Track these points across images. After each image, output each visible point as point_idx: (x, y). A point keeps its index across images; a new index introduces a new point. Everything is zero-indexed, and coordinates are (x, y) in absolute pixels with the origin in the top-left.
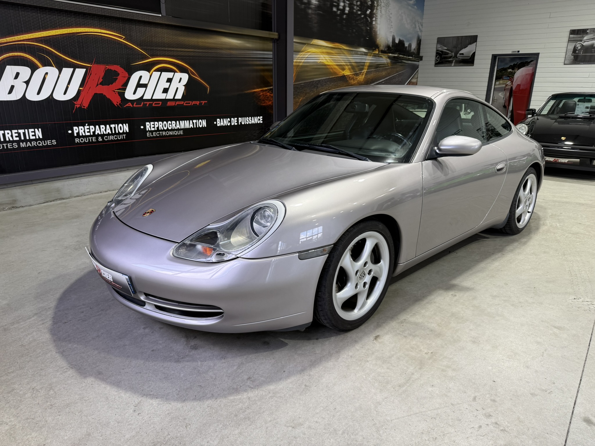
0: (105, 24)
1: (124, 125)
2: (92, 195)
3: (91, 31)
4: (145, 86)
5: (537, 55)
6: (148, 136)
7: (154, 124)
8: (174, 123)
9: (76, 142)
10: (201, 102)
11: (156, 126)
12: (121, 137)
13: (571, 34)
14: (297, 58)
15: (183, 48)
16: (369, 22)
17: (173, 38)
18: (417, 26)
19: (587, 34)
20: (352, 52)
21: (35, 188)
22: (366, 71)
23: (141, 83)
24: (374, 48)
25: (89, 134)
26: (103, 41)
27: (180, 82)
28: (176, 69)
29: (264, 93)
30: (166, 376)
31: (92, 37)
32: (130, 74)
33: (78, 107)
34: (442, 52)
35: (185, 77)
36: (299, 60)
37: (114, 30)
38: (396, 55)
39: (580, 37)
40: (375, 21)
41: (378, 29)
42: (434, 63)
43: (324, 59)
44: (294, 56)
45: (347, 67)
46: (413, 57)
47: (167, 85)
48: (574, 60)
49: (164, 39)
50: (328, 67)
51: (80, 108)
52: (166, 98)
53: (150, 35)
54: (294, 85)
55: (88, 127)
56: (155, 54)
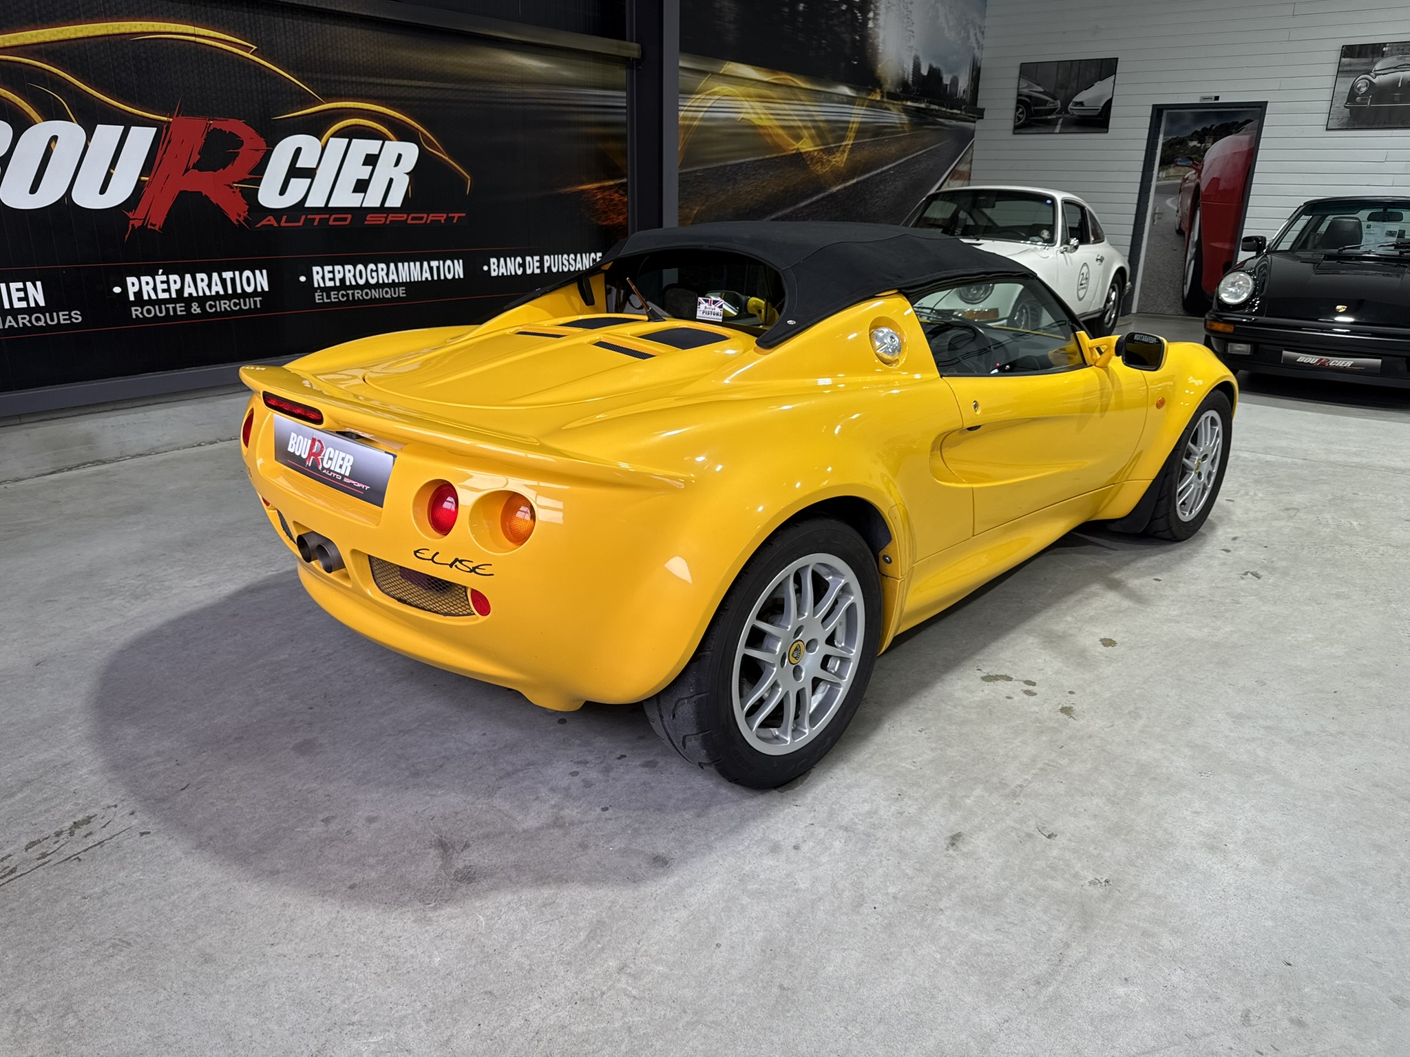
0: (206, 13)
1: (257, 272)
2: (175, 452)
3: (168, 30)
4: (310, 173)
5: (1261, 107)
6: (317, 301)
7: (333, 272)
8: (382, 270)
9: (134, 317)
10: (450, 215)
11: (338, 276)
12: (248, 305)
13: (1344, 57)
14: (686, 108)
15: (404, 79)
16: (860, 23)
17: (379, 53)
18: (972, 35)
19: (1383, 55)
20: (818, 96)
21: (28, 435)
22: (851, 142)
23: (297, 166)
24: (870, 87)
25: (166, 295)
26: (200, 56)
27: (397, 164)
28: (389, 130)
29: (607, 193)
30: (394, 964)
31: (172, 45)
32: (272, 145)
33: (136, 226)
34: (1029, 97)
35: (410, 152)
36: (690, 114)
37: (229, 30)
38: (923, 106)
39: (1365, 64)
40: (874, 19)
41: (880, 40)
42: (1011, 125)
43: (751, 111)
44: (680, 104)
45: (805, 133)
46: (961, 110)
47: (365, 172)
48: (1350, 119)
49: (356, 53)
50: (761, 131)
51: (143, 227)
52: (363, 206)
53: (321, 44)
54: (680, 174)
55: (164, 278)
56: (333, 91)
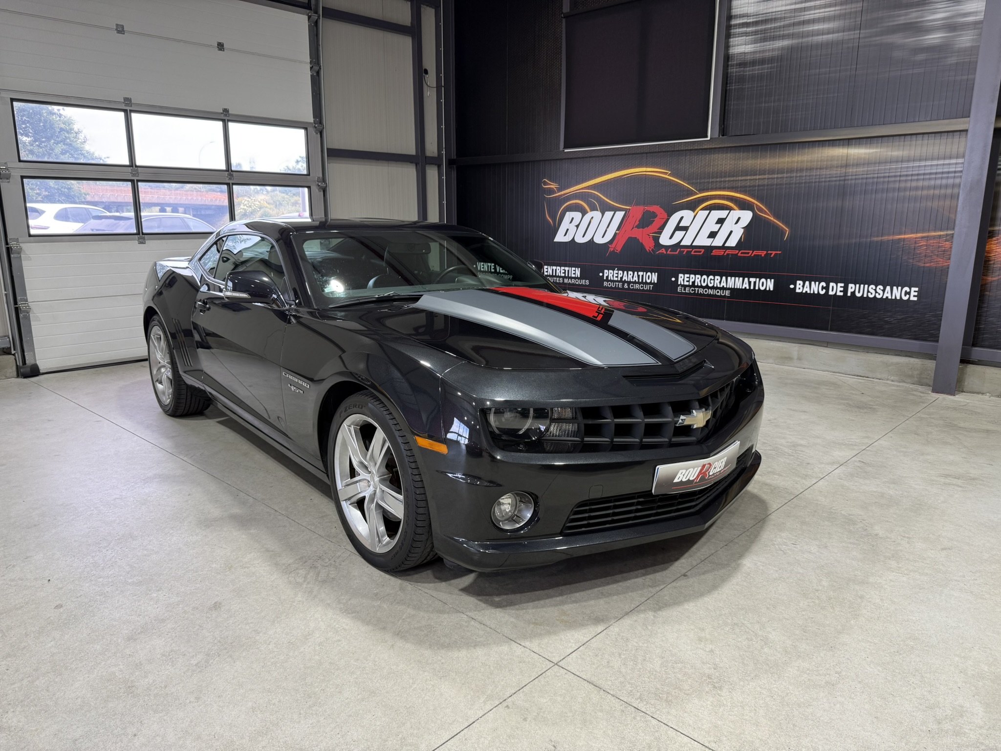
0: (652, 161)
1: (653, 274)
3: (636, 171)
4: (686, 229)
6: (679, 291)
7: (689, 278)
8: (717, 279)
9: (604, 286)
11: (692, 280)
12: (647, 287)
15: (749, 176)
23: (680, 225)
27: (737, 223)
28: (735, 205)
29: (933, 241)
32: (670, 216)
33: (610, 251)
35: (746, 217)
47: (716, 228)
49: (722, 166)
51: (613, 251)
52: (712, 245)
53: (703, 165)
55: (617, 272)
56: (705, 188)
